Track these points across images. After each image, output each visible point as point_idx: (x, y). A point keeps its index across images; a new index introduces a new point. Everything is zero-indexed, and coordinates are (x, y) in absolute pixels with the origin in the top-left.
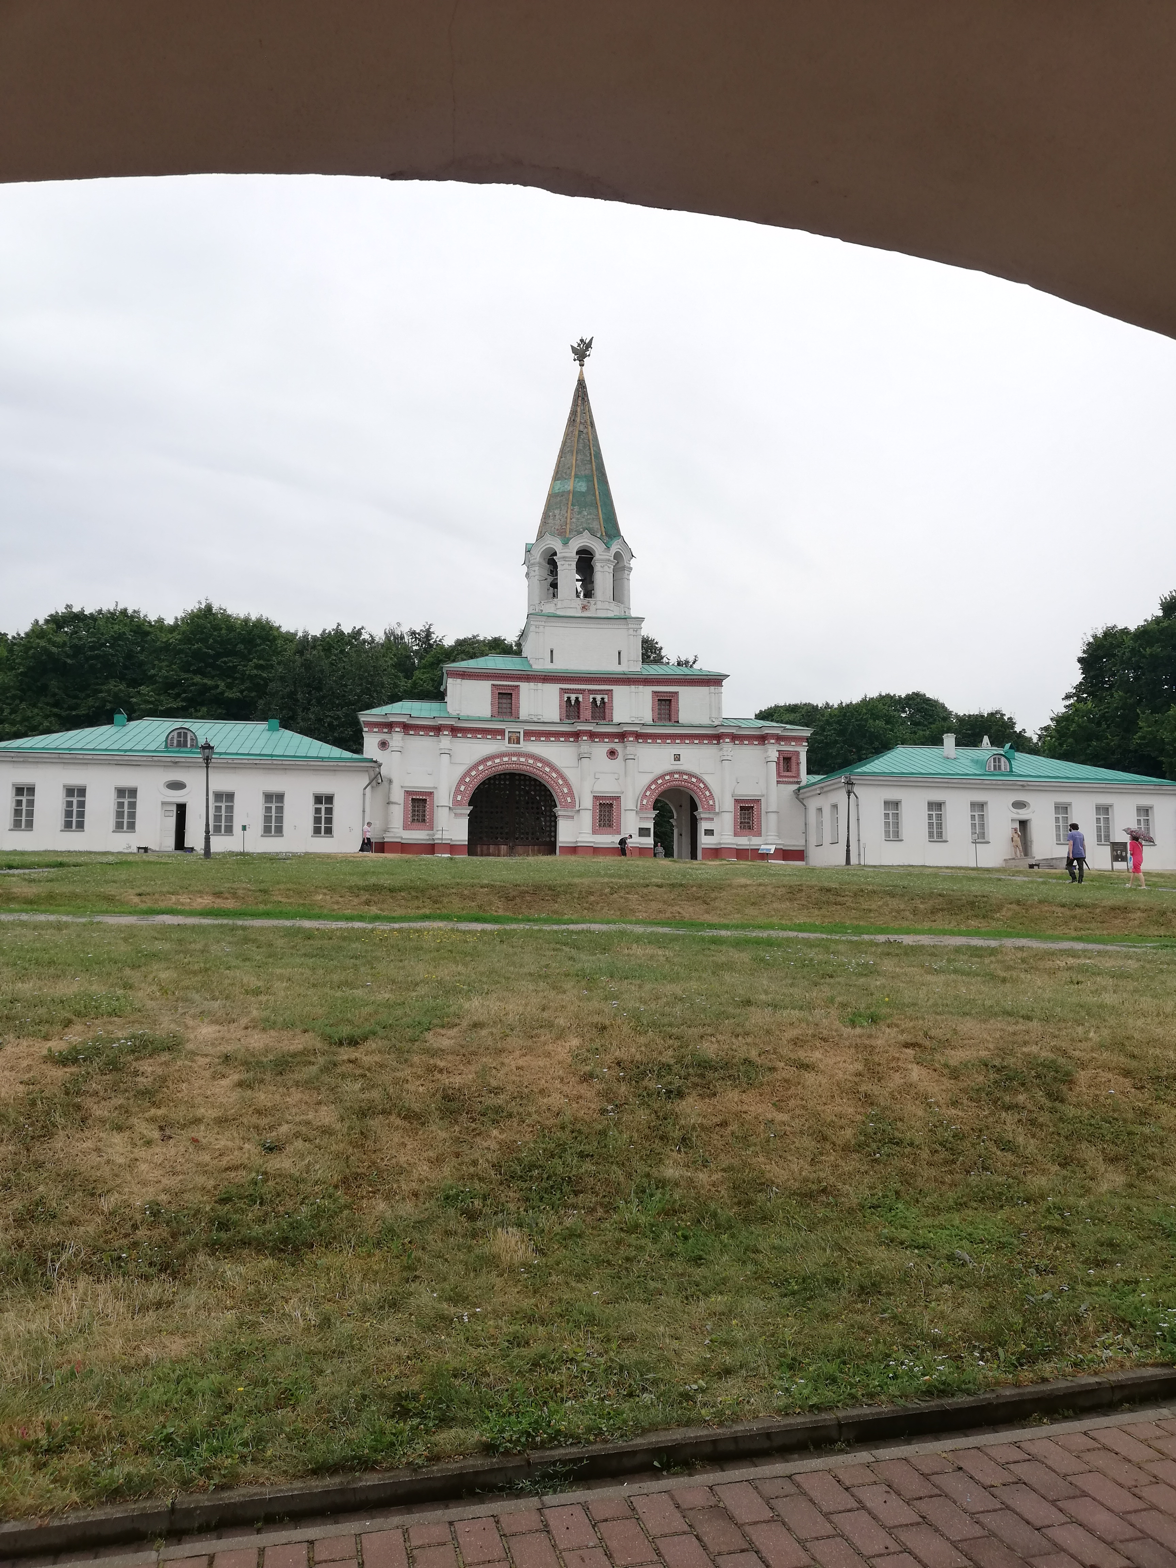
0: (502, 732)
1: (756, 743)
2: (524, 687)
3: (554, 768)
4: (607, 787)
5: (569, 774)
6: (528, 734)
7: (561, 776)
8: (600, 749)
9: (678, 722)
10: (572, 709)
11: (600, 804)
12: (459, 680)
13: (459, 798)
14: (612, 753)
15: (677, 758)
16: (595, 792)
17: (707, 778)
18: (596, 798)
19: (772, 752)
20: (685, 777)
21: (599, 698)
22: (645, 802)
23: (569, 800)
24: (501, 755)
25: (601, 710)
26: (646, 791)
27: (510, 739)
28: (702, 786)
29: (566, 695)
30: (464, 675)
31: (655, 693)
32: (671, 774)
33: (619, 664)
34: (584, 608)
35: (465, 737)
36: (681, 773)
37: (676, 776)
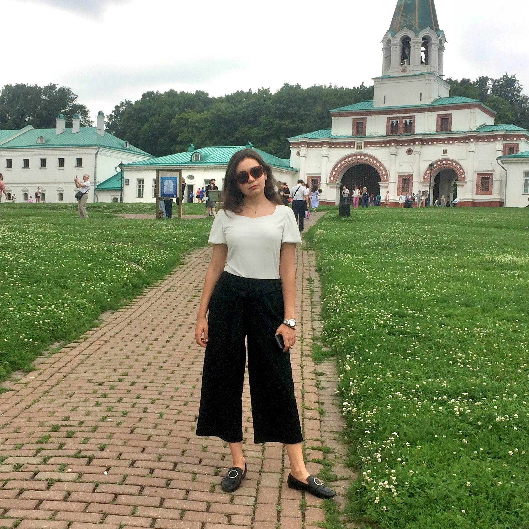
0: (353, 143)
1: (492, 140)
2: (369, 118)
3: (378, 161)
4: (405, 170)
5: (385, 164)
6: (366, 144)
7: (381, 164)
8: (403, 150)
9: (451, 131)
10: (393, 129)
11: (403, 179)
12: (337, 117)
13: (332, 178)
14: (410, 152)
15: (445, 152)
16: (399, 173)
17: (462, 163)
18: (400, 176)
19: (499, 145)
20: (449, 162)
21: (408, 120)
22: (426, 177)
23: (385, 177)
24: (352, 156)
25: (409, 127)
26: (426, 171)
27: (357, 146)
28: (458, 167)
29: (391, 121)
30: (340, 115)
31: (438, 115)
32: (441, 161)
33: (421, 100)
34: (404, 71)
35: (335, 147)
36: (447, 160)
37: (444, 162)
